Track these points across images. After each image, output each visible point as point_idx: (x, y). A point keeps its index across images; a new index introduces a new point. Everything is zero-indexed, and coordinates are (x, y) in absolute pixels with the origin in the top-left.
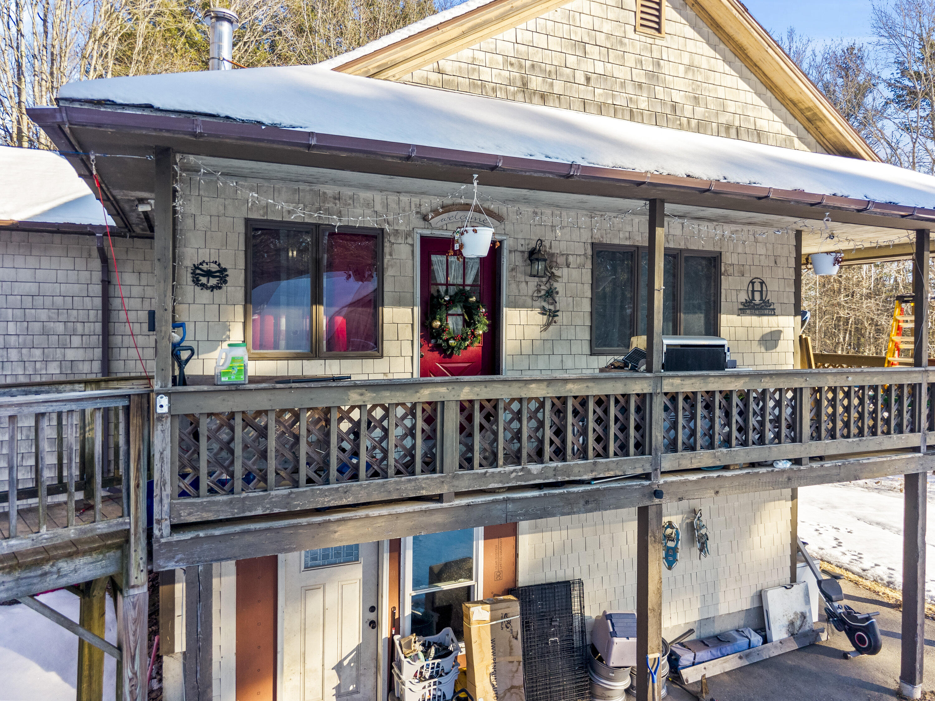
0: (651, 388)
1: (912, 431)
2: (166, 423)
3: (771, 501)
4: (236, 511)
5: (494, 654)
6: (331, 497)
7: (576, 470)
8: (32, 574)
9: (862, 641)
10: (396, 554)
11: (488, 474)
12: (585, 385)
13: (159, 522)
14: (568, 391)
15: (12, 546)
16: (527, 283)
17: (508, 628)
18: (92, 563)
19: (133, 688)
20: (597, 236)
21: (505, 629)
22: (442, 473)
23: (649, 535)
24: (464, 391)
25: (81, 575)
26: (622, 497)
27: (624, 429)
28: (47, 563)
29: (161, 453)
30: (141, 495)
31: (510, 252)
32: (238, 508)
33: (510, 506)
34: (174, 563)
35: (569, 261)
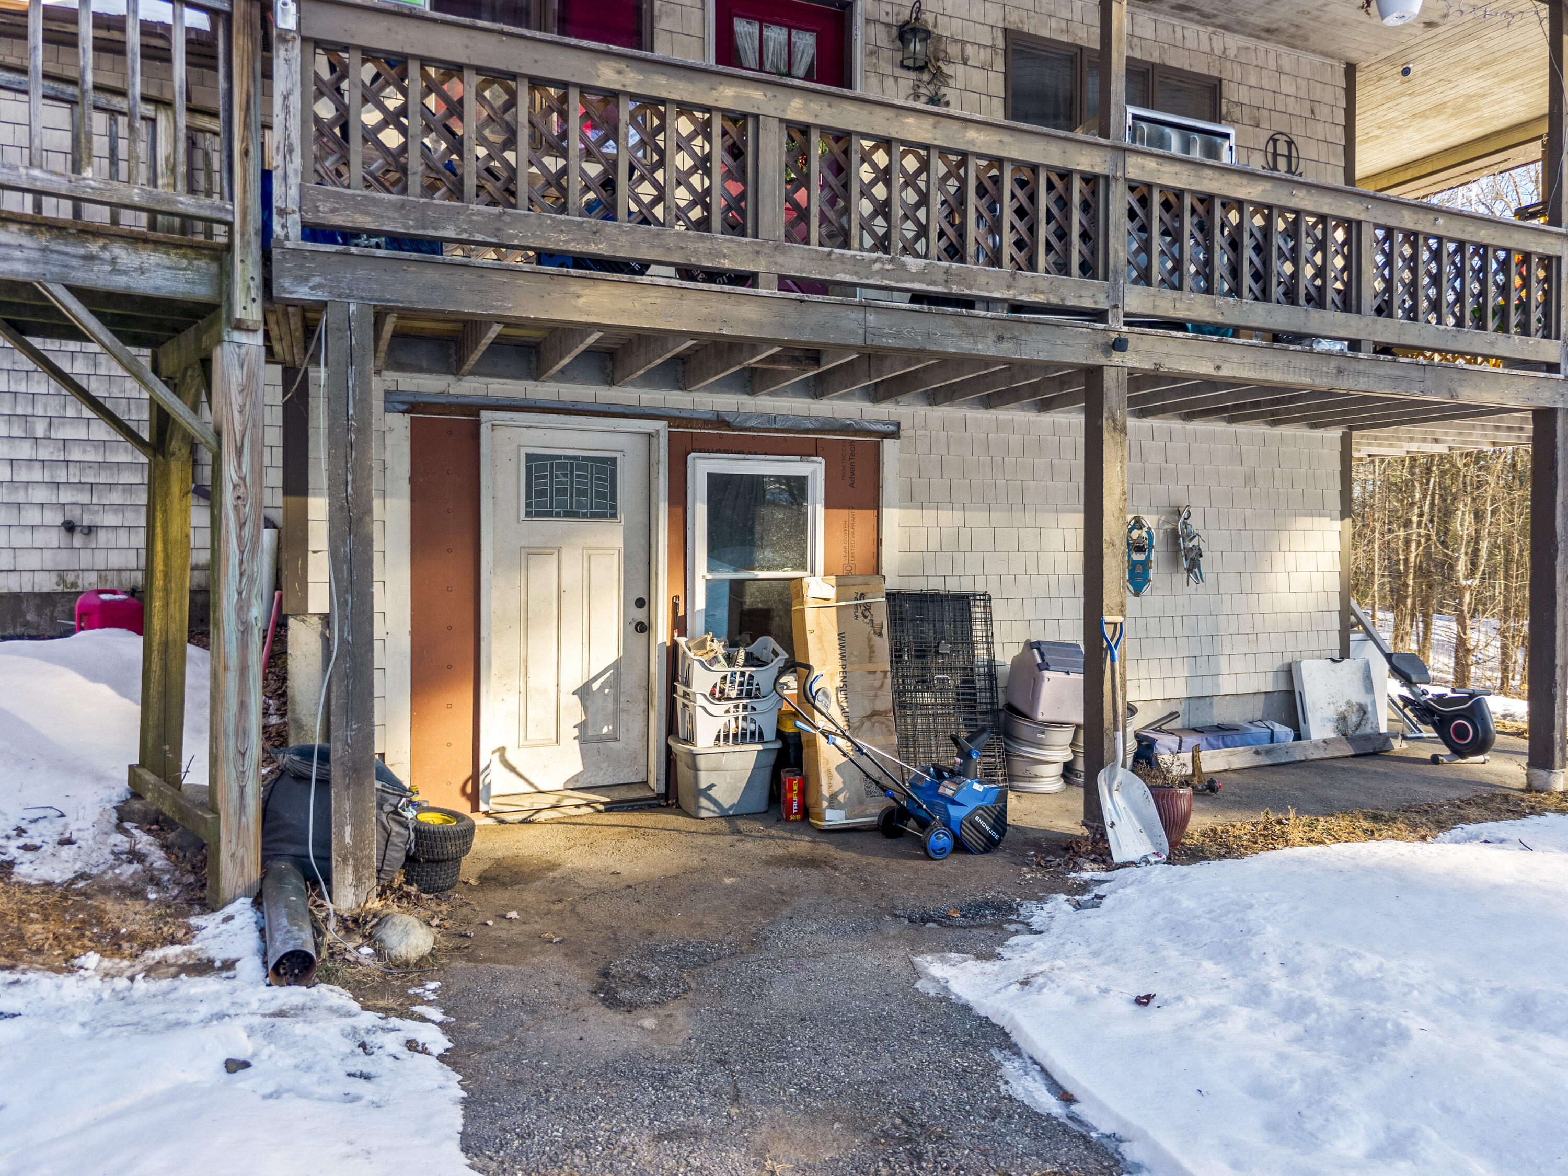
0: (1106, 166)
1: (1547, 336)
2: (293, 47)
3: (1305, 516)
4: (411, 223)
5: (843, 657)
6: (571, 236)
7: (982, 280)
8: (69, 250)
9: (1461, 732)
10: (680, 510)
11: (833, 256)
12: (997, 138)
13: (283, 212)
14: (968, 142)
15: (35, 179)
16: (896, 79)
17: (866, 617)
18: (169, 268)
19: (240, 502)
20: (1012, 19)
21: (861, 618)
22: (757, 237)
23: (1105, 415)
24: (792, 104)
25: (151, 282)
26: (1059, 342)
27: (1062, 234)
28: (95, 242)
29: (285, 98)
30: (251, 170)
31: (868, 21)
32: (415, 220)
33: (871, 318)
34: (307, 289)
35: (966, 53)
